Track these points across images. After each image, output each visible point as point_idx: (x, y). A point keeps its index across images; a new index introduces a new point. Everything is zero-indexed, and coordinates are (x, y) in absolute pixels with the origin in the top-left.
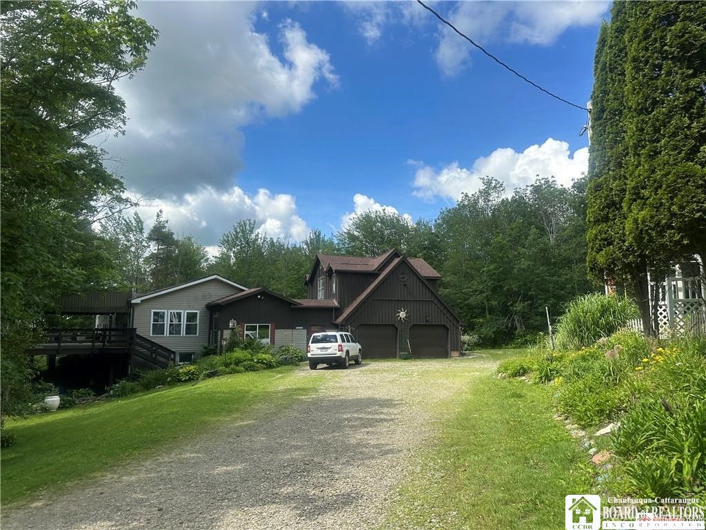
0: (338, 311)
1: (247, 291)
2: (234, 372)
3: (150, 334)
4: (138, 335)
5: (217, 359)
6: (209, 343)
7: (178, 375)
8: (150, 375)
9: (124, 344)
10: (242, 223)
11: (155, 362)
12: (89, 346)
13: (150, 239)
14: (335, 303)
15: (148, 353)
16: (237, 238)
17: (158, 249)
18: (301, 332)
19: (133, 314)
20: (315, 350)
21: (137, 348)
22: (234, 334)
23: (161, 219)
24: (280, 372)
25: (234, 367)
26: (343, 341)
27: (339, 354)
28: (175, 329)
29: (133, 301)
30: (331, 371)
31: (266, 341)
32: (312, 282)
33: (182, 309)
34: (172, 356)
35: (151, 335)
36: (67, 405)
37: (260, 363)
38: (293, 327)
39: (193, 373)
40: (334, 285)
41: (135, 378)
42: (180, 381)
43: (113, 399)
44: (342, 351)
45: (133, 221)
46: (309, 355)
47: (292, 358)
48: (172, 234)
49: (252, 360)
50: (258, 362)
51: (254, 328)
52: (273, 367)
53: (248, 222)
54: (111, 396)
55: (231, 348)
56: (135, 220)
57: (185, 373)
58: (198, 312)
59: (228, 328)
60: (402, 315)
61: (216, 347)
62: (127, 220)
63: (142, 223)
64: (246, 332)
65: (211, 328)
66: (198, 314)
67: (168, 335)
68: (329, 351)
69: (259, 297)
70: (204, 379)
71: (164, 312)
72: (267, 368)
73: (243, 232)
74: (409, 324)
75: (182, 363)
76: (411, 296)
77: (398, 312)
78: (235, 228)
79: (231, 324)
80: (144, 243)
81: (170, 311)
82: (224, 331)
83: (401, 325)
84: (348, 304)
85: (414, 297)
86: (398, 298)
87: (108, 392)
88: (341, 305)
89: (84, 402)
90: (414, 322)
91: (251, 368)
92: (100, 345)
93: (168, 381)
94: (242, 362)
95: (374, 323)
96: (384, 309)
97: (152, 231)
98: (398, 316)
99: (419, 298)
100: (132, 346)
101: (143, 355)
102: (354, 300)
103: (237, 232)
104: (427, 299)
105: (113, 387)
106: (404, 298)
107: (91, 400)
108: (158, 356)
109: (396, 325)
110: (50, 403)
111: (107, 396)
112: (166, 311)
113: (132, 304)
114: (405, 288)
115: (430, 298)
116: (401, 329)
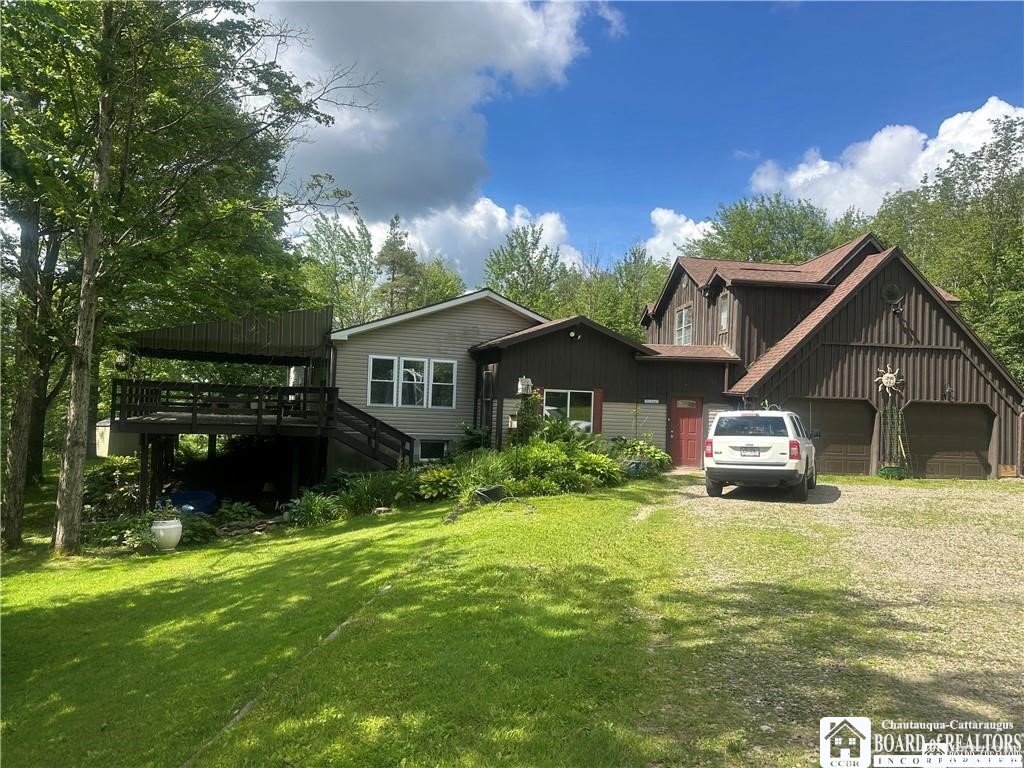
0: (737, 369)
1: (547, 324)
2: (536, 491)
3: (366, 402)
4: (341, 402)
5: (495, 461)
6: (475, 423)
7: (417, 487)
8: (364, 483)
9: (316, 418)
11: (376, 455)
13: (381, 261)
14: (728, 352)
15: (364, 438)
17: (394, 279)
18: (654, 410)
19: (335, 361)
20: (726, 451)
21: (341, 426)
22: (529, 406)
23: (396, 230)
25: (533, 481)
27: (791, 465)
28: (411, 394)
29: (334, 337)
32: (658, 317)
33: (425, 356)
34: (407, 446)
35: (369, 404)
36: (197, 540)
37: (587, 472)
38: (639, 400)
39: (446, 485)
40: (724, 316)
41: (334, 487)
42: (419, 499)
43: (290, 530)
45: (357, 235)
46: (709, 462)
48: (414, 254)
49: (570, 465)
50: (584, 471)
51: (561, 400)
52: (617, 484)
54: (285, 523)
55: (523, 435)
57: (431, 484)
58: (455, 362)
59: (513, 395)
60: (888, 379)
61: (490, 433)
65: (477, 396)
66: (455, 367)
67: (400, 405)
68: (764, 457)
69: (572, 334)
70: (472, 506)
71: (392, 361)
72: (603, 485)
73: (523, 245)
74: (903, 401)
75: (426, 460)
76: (909, 340)
77: (879, 374)
78: (510, 239)
79: (520, 386)
80: (373, 269)
81: (403, 359)
82: (505, 401)
83: (885, 404)
84: (758, 355)
85: (917, 341)
86: (879, 342)
87: (279, 513)
88: (742, 356)
89: (233, 533)
90: (914, 398)
91: (571, 484)
92: (272, 420)
93: (396, 498)
94: (551, 469)
95: (823, 396)
96: (846, 366)
97: (384, 248)
98: (878, 383)
99: (930, 343)
100: (331, 422)
101: (351, 441)
102: (773, 345)
103: (512, 247)
104: (948, 346)
105: (290, 505)
106: (893, 342)
107: (247, 530)
108: (381, 445)
109: (874, 403)
110: (162, 534)
111: (277, 524)
112: (395, 358)
113: (331, 342)
114: (897, 320)
115: (955, 344)
116: (885, 411)
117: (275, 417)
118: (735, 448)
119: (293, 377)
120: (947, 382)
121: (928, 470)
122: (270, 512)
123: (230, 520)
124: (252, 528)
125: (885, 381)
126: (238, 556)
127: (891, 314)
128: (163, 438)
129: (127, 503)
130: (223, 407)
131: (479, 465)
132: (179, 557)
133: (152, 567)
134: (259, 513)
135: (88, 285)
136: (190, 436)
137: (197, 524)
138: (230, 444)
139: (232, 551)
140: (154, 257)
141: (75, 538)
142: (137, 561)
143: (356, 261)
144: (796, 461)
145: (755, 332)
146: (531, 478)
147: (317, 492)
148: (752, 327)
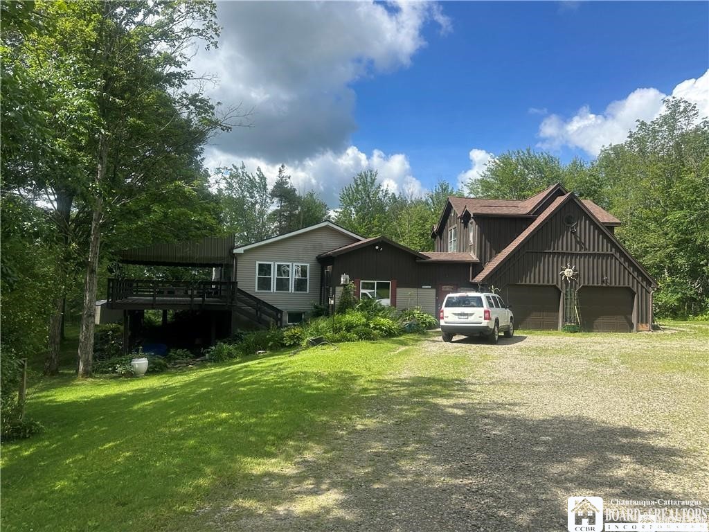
0: (478, 267)
1: (364, 241)
2: (345, 339)
3: (254, 290)
4: (239, 290)
5: (323, 323)
6: (320, 301)
7: (282, 339)
8: (251, 337)
9: (226, 299)
10: (363, 174)
11: (261, 321)
12: (187, 301)
13: (273, 195)
14: (473, 256)
15: (253, 311)
16: (357, 191)
17: (281, 206)
18: (428, 292)
19: (236, 266)
20: (450, 316)
21: (239, 304)
22: (346, 291)
23: (283, 174)
24: (403, 343)
25: (345, 334)
26: (491, 305)
27: (485, 323)
28: (282, 284)
30: (474, 346)
31: (386, 302)
32: (440, 233)
33: (290, 262)
34: (279, 316)
35: (256, 290)
36: (157, 370)
37: (377, 329)
38: (419, 286)
40: (471, 234)
41: (234, 339)
42: (283, 346)
43: (209, 364)
44: (490, 319)
45: (257, 178)
46: (442, 323)
47: (418, 324)
48: (295, 190)
49: (368, 325)
50: (375, 328)
51: (371, 286)
52: (394, 335)
53: (369, 174)
54: (206, 360)
55: (343, 308)
56: (259, 177)
57: (290, 337)
58: (308, 265)
59: (339, 284)
60: (568, 272)
62: (251, 176)
63: (265, 179)
64: (362, 291)
65: (322, 285)
66: (308, 268)
67: (275, 291)
68: (471, 319)
69: (377, 247)
70: (307, 347)
71: (270, 265)
72: (386, 336)
73: (364, 184)
74: (578, 285)
75: (291, 324)
76: (581, 248)
77: (562, 269)
78: (356, 180)
79: (342, 280)
80: (268, 200)
81: (277, 263)
82: (337, 288)
83: (567, 287)
84: (491, 258)
85: (585, 249)
86: (562, 250)
87: (204, 355)
88: (480, 259)
89: (177, 366)
90: (584, 283)
91: (366, 336)
92: (199, 301)
93: (269, 345)
94: (355, 327)
95: (528, 283)
96: (542, 265)
97: (275, 187)
98: (562, 275)
99: (594, 250)
100: (233, 302)
101: (246, 313)
102: (499, 252)
103: (357, 185)
104: (605, 252)
105: (209, 350)
106: (571, 250)
107: (185, 365)
108: (263, 314)
109: (559, 287)
110: (137, 366)
111: (202, 361)
112: (272, 263)
113: (234, 254)
114: (573, 236)
115: (609, 250)
116: (567, 291)
117: (201, 298)
118: (455, 314)
119: (214, 274)
120: (604, 274)
121: (595, 327)
122: (198, 355)
123: (175, 359)
124: (188, 363)
125: (566, 274)
126: (179, 377)
127: (569, 233)
128: (137, 312)
129: (116, 350)
130: (171, 293)
131: (313, 325)
132: (146, 379)
133: (131, 383)
134: (192, 355)
135: (95, 227)
136: (150, 311)
137: (156, 361)
138: (176, 315)
139: (176, 375)
140: (132, 212)
141: (89, 368)
142: (124, 381)
143: (257, 195)
144: (488, 321)
145: (488, 244)
146: (343, 332)
147: (225, 343)
148: (487, 241)
